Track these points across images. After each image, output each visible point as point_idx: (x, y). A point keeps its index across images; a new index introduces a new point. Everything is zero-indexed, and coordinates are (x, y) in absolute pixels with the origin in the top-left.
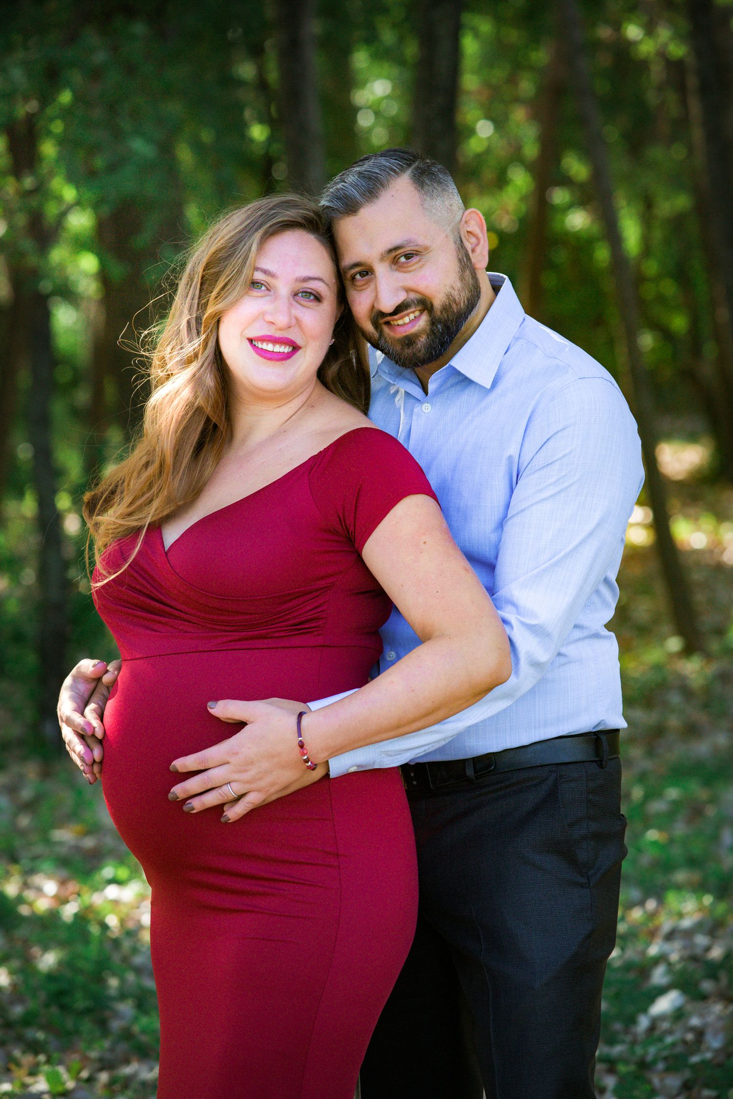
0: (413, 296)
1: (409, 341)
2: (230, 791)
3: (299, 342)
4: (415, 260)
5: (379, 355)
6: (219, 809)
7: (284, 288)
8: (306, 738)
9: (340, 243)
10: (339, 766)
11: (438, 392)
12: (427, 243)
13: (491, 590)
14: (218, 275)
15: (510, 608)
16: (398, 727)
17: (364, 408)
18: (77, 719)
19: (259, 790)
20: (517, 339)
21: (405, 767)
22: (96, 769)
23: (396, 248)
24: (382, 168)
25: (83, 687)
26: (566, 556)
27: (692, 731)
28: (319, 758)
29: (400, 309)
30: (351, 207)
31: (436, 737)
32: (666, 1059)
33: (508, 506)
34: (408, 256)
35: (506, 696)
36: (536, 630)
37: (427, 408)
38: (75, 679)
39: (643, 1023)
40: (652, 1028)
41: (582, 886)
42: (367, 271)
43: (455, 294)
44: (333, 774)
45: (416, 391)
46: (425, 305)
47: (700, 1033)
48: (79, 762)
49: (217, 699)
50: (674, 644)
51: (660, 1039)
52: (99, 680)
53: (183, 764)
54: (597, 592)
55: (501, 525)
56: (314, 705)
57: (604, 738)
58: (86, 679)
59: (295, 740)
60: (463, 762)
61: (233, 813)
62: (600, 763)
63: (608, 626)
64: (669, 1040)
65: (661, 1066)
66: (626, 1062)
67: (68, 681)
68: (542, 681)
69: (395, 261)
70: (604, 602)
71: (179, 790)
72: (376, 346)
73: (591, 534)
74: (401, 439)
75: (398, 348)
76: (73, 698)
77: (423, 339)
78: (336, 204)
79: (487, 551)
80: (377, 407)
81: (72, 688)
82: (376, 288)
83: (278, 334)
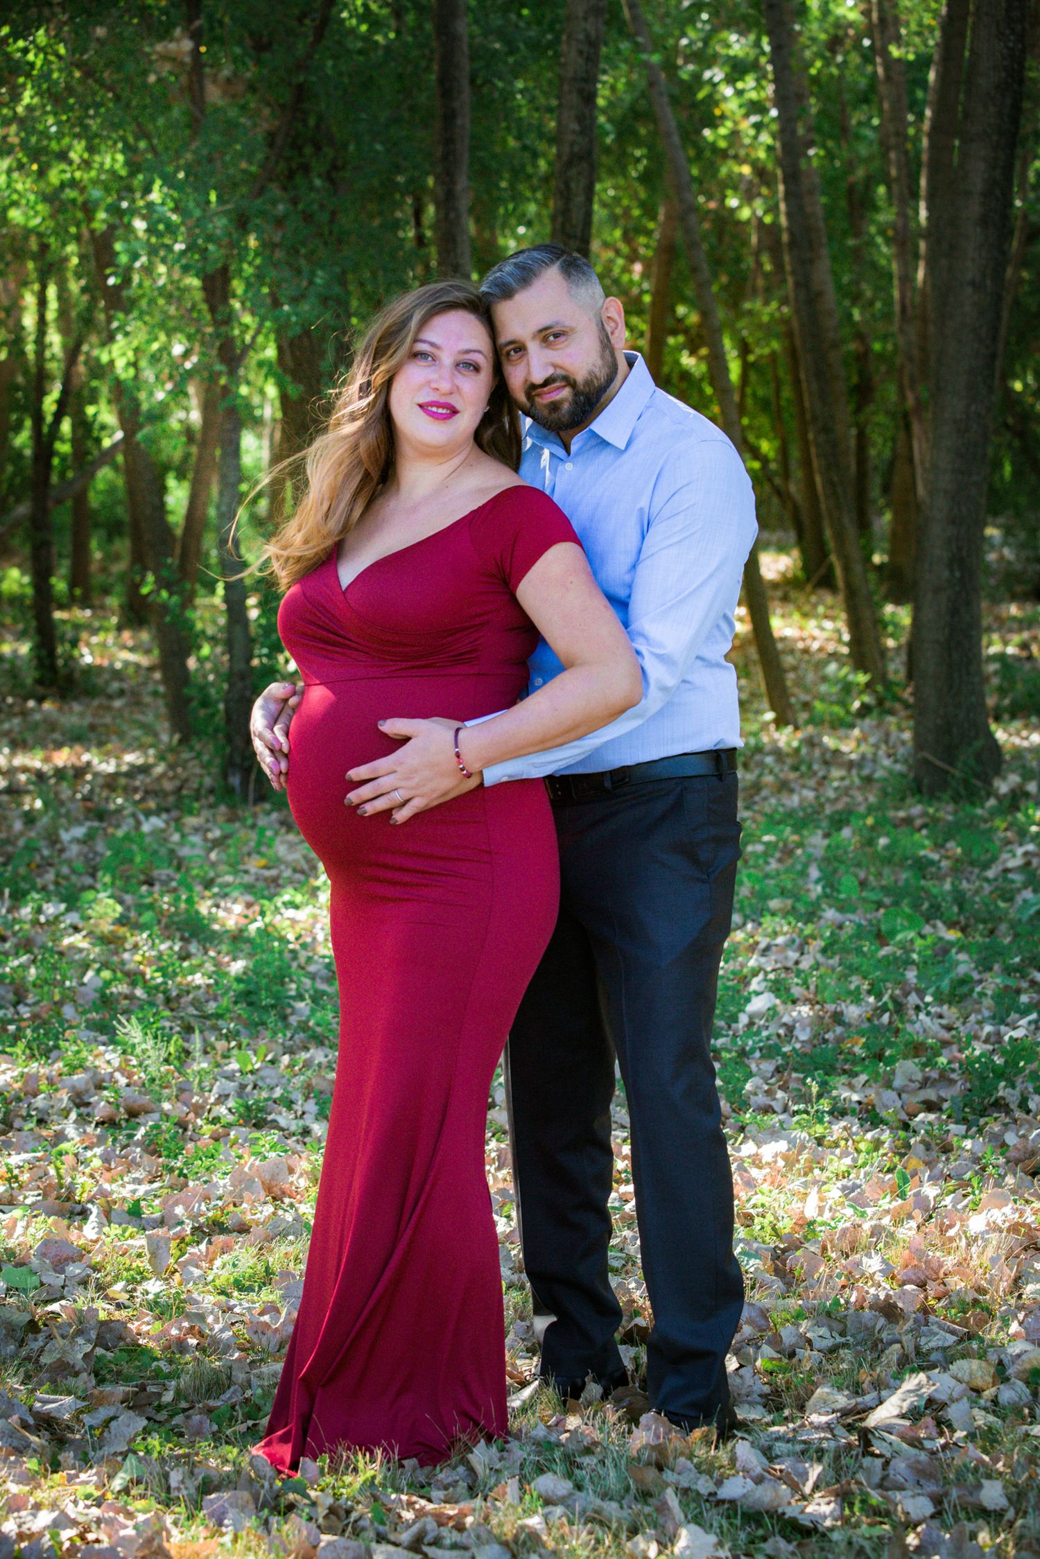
0: (559, 372)
1: (555, 406)
2: (398, 797)
3: (458, 407)
4: (562, 339)
5: (528, 421)
6: (388, 813)
7: (447, 359)
8: (463, 749)
9: (498, 324)
10: (493, 776)
11: (579, 453)
12: (573, 324)
13: (626, 624)
14: (389, 346)
15: (641, 640)
16: (542, 742)
17: (516, 468)
18: (268, 735)
19: (422, 796)
20: (648, 407)
21: (550, 778)
22: (282, 779)
23: (546, 329)
24: (535, 260)
25: (273, 707)
26: (690, 594)
27: (784, 787)
28: (474, 767)
29: (547, 382)
30: (507, 292)
31: (576, 751)
32: (761, 1049)
33: (639, 552)
34: (556, 336)
35: (637, 716)
36: (662, 658)
37: (569, 466)
38: (266, 700)
39: (743, 1019)
40: (751, 1024)
41: (703, 882)
42: (520, 348)
43: (597, 371)
44: (487, 783)
45: (560, 452)
46: (569, 381)
47: (790, 1029)
48: (267, 771)
49: (385, 718)
50: (769, 716)
51: (758, 1033)
52: (285, 701)
53: (356, 773)
54: (718, 626)
55: (634, 567)
56: (469, 724)
57: (723, 756)
58: (276, 700)
59: (453, 751)
60: (602, 774)
61: (401, 816)
62: (720, 777)
63: (727, 657)
64: (765, 1034)
65: (757, 1054)
66: (729, 1051)
67: (259, 702)
68: (669, 704)
69: (545, 340)
70: (723, 635)
71: (353, 797)
72: (527, 414)
73: (711, 576)
74: (548, 492)
75: (546, 412)
76: (265, 716)
77: (566, 406)
78: (495, 290)
79: (621, 593)
80: (526, 467)
81: (263, 707)
82: (528, 364)
83: (443, 400)
